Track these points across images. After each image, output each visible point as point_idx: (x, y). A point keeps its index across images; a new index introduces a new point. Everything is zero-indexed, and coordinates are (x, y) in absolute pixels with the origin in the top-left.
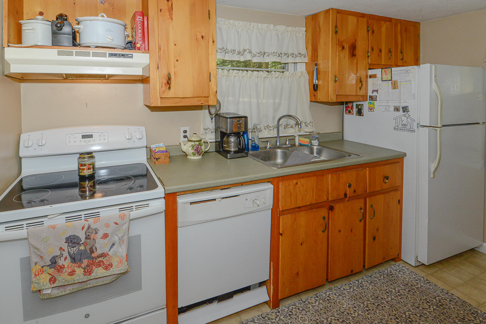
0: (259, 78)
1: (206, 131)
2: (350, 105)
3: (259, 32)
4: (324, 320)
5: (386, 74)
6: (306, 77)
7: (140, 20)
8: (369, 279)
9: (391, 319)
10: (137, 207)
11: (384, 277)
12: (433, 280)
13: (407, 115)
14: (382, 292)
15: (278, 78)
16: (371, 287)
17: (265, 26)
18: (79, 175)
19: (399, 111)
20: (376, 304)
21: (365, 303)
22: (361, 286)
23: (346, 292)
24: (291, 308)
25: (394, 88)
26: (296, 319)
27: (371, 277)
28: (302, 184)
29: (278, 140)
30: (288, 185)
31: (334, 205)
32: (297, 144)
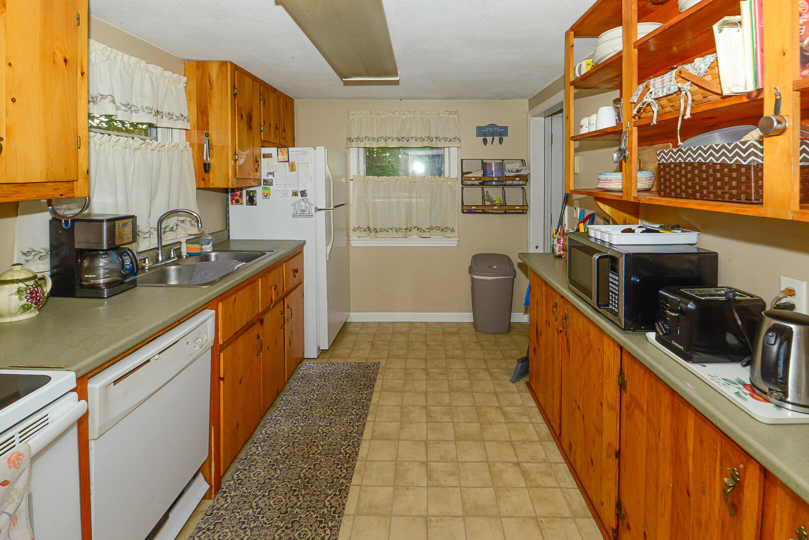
0: (127, 150)
1: (28, 258)
2: (238, 193)
3: (125, 69)
4: (276, 457)
5: (282, 154)
6: (189, 151)
8: (291, 391)
9: (326, 410)
10: (22, 433)
11: (301, 382)
12: (333, 361)
13: (305, 200)
14: (307, 395)
15: (154, 150)
16: (296, 398)
17: (134, 60)
19: (297, 196)
20: (309, 408)
21: (301, 414)
22: (288, 403)
23: (279, 418)
24: (235, 476)
25: (292, 171)
26: (249, 481)
27: (290, 389)
28: (240, 299)
29: (160, 252)
30: (228, 304)
31: (263, 317)
32: (184, 254)
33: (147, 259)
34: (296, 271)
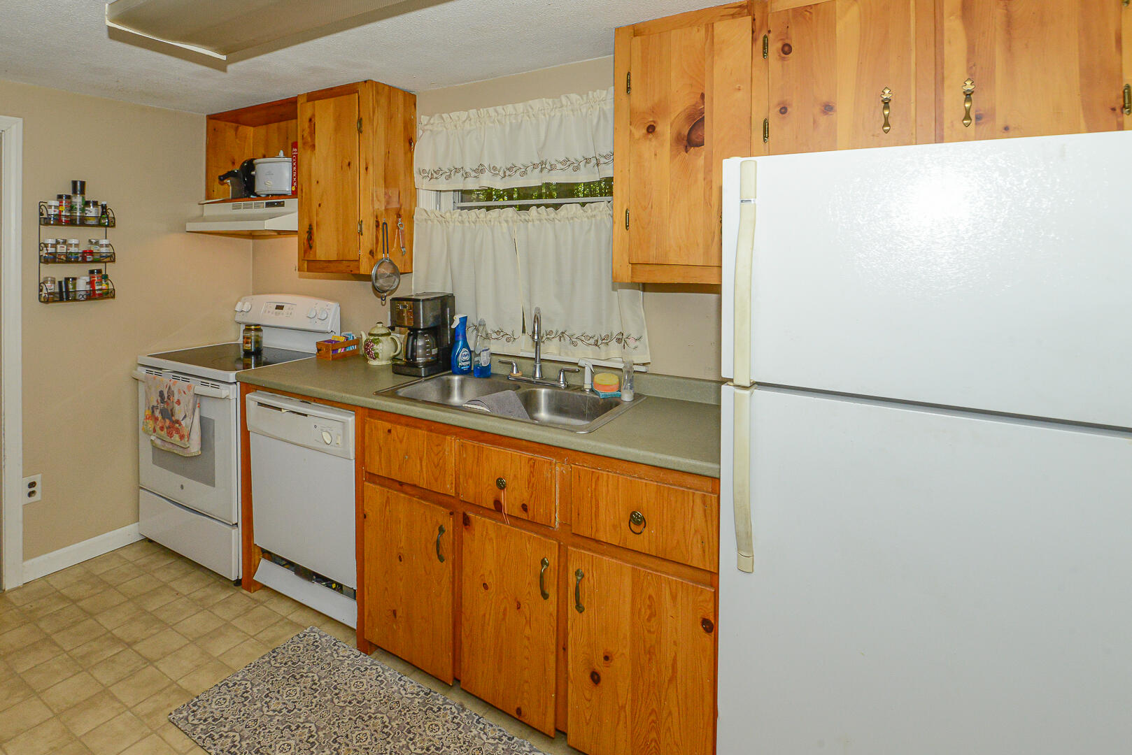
7: (295, 153)
10: (211, 385)
18: (244, 350)
28: (400, 436)
29: (538, 365)
30: (375, 427)
31: (471, 515)
32: (587, 386)
33: (515, 368)
34: (637, 520)
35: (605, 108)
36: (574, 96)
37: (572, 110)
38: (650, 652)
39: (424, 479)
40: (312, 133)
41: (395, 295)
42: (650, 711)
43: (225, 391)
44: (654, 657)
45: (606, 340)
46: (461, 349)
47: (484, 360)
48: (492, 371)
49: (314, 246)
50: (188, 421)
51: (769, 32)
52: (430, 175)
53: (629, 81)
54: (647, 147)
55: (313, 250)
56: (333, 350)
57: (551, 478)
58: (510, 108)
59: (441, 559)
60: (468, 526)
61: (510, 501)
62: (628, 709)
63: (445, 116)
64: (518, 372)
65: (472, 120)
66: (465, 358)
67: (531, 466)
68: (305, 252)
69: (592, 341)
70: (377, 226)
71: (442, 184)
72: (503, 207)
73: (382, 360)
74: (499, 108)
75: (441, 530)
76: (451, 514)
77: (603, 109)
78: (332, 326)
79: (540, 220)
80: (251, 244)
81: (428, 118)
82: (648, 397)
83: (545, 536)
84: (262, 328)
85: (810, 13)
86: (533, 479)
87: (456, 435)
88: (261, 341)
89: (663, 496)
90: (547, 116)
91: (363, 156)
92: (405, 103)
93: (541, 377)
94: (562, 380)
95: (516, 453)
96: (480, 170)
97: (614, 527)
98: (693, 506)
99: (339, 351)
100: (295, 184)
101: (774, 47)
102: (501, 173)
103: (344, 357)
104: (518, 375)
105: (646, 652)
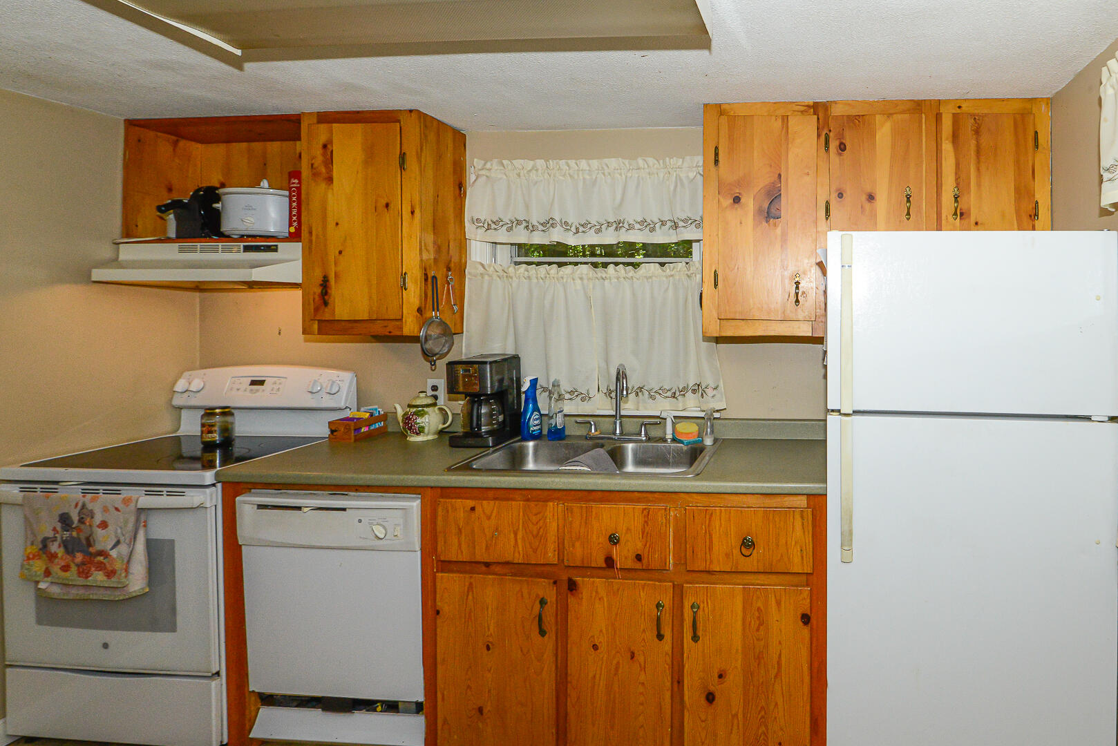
7: (295, 185)
10: (168, 493)
18: (203, 443)
28: (488, 512)
29: (618, 422)
30: (452, 508)
31: (578, 579)
32: (669, 436)
33: (593, 427)
34: (747, 544)
35: (681, 175)
36: (651, 161)
37: (649, 174)
38: (759, 658)
39: (519, 552)
40: (329, 162)
41: (449, 358)
42: (759, 708)
43: (193, 498)
44: (762, 661)
45: (683, 391)
46: (532, 414)
47: (559, 421)
48: (567, 433)
49: (331, 301)
50: (123, 549)
51: (830, 131)
52: (486, 225)
53: (717, 154)
54: (733, 216)
55: (329, 307)
56: (355, 430)
57: (666, 523)
58: (583, 164)
59: (542, 633)
60: (574, 591)
61: (622, 555)
62: (740, 716)
63: (505, 162)
64: (596, 430)
65: (540, 171)
66: (536, 422)
67: (645, 516)
68: (317, 310)
69: (669, 394)
70: (426, 280)
71: (502, 236)
72: (576, 264)
73: (428, 434)
74: (572, 163)
75: (543, 602)
76: (555, 583)
77: (679, 176)
78: (346, 400)
79: (618, 278)
80: (198, 300)
81: (483, 162)
82: (724, 439)
83: (660, 581)
84: (233, 411)
85: (859, 121)
86: (647, 529)
87: (558, 499)
88: (232, 429)
89: (769, 519)
90: (624, 176)
91: (406, 196)
92: (454, 141)
93: (621, 433)
94: (643, 433)
95: (629, 507)
96: (548, 224)
97: (727, 555)
98: (793, 523)
99: (363, 430)
100: (295, 224)
101: (834, 145)
102: (573, 229)
103: (370, 436)
104: (597, 433)
105: (756, 657)
